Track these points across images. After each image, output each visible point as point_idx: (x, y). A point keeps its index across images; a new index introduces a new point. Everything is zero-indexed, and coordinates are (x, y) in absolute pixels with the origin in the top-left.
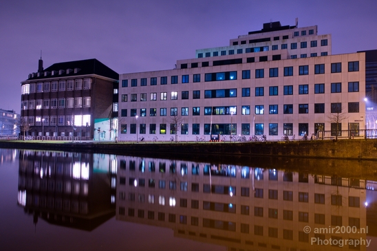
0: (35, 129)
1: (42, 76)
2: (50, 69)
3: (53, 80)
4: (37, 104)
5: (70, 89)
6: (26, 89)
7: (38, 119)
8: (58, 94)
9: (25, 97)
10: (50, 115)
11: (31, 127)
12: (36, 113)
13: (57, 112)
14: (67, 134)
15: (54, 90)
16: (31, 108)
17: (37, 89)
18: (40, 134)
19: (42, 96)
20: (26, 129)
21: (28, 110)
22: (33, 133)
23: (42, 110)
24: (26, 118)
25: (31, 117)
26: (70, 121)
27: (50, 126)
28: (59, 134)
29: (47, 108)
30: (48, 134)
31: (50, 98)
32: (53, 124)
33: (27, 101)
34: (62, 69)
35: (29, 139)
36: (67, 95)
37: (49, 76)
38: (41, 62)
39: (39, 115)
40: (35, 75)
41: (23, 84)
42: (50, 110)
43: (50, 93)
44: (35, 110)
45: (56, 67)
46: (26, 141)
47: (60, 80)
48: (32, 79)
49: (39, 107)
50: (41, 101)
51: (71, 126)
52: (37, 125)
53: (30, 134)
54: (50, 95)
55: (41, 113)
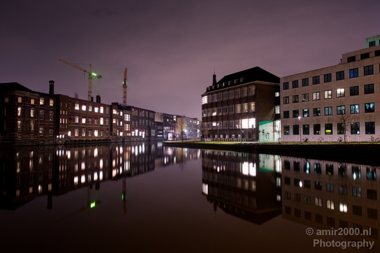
0: (213, 133)
1: (216, 88)
2: (221, 82)
3: (224, 91)
4: (213, 112)
5: (237, 97)
6: (205, 100)
7: (214, 124)
8: (228, 102)
9: (204, 107)
10: (222, 120)
11: (209, 131)
12: (212, 119)
13: (228, 118)
14: (236, 137)
15: (225, 99)
16: (209, 115)
17: (213, 99)
18: (216, 136)
19: (216, 105)
20: (206, 133)
21: (207, 117)
22: (211, 136)
23: (216, 116)
24: (206, 123)
25: (209, 123)
26: (239, 125)
27: (223, 130)
28: (230, 137)
29: (220, 114)
30: (221, 136)
31: (222, 106)
32: (225, 128)
33: (206, 110)
34: (231, 80)
35: (208, 141)
36: (235, 102)
37: (221, 87)
38: (214, 76)
39: (214, 121)
40: (211, 87)
41: (203, 96)
42: (222, 116)
43: (222, 101)
44: (212, 117)
45: (226, 79)
46: (206, 143)
47: (229, 89)
48: (209, 92)
49: (214, 114)
50: (216, 109)
51: (239, 129)
52: (214, 129)
53: (209, 137)
54: (222, 103)
55: (216, 119)
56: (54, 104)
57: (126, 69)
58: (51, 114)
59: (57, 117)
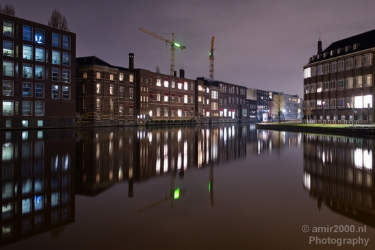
0: (317, 113)
1: (322, 58)
2: (328, 50)
3: (332, 61)
4: (318, 87)
5: (349, 68)
6: (308, 73)
7: (319, 103)
8: (337, 75)
9: (307, 81)
10: (329, 98)
11: (313, 111)
12: (317, 96)
13: (337, 94)
14: (347, 118)
15: (333, 71)
16: (312, 91)
17: (317, 72)
18: (321, 117)
19: (322, 78)
20: (309, 113)
21: (310, 94)
22: (315, 117)
23: (322, 93)
24: (308, 102)
25: (312, 101)
26: (350, 102)
27: (330, 109)
28: (339, 118)
29: (327, 90)
30: (328, 117)
31: (329, 80)
32: (332, 107)
33: (309, 85)
34: (340, 47)
35: (311, 123)
36: (346, 74)
37: (328, 56)
38: (320, 43)
39: (319, 99)
40: (315, 57)
41: (305, 68)
42: (329, 92)
43: (329, 74)
44: (316, 93)
45: (334, 46)
46: (309, 125)
47: (339, 59)
48: (313, 62)
49: (319, 90)
50: (321, 83)
51: (351, 109)
52: (318, 108)
53: (312, 118)
54: (329, 77)
55: (322, 96)
56: (134, 79)
57: (213, 38)
58: (131, 90)
59: (138, 94)
